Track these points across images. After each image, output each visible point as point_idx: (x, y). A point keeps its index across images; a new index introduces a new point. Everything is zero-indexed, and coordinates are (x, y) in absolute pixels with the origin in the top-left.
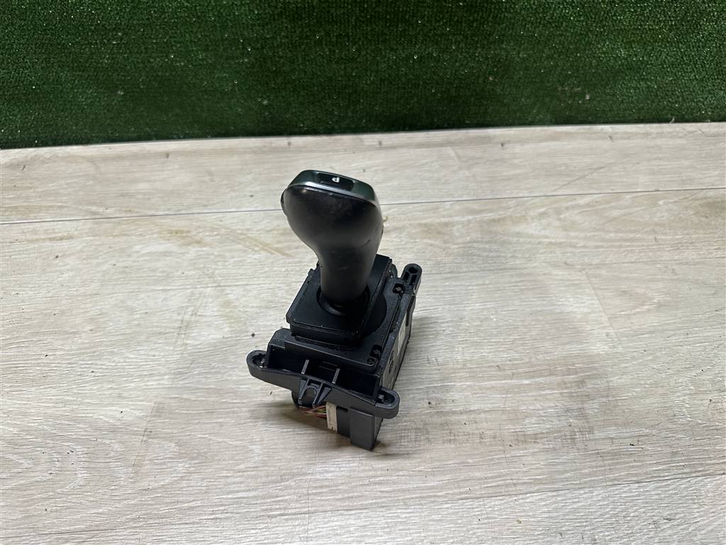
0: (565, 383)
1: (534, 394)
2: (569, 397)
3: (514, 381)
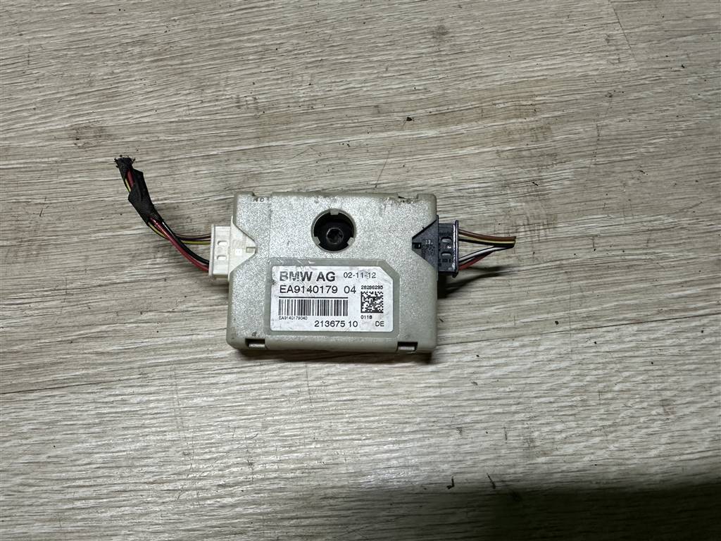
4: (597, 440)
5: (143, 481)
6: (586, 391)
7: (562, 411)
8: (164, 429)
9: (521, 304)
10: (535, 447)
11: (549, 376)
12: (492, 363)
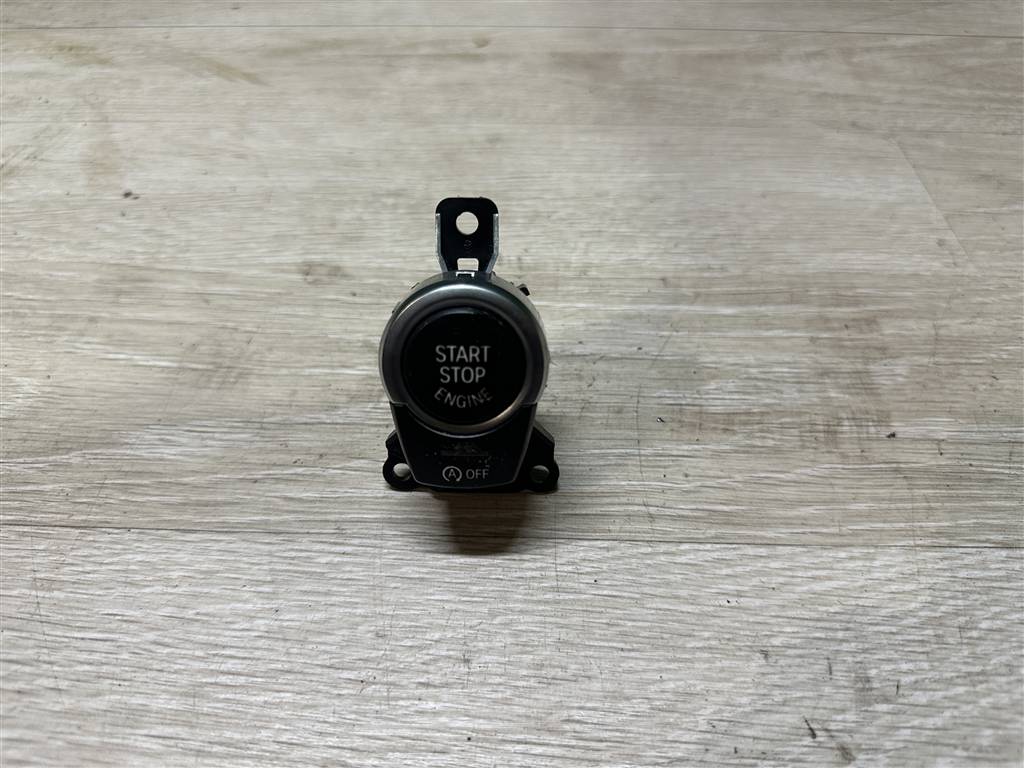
0: (827, 320)
1: (742, 334)
2: (832, 347)
3: (698, 308)
4: (961, 690)
5: (316, 662)
6: (941, 625)
7: (909, 646)
8: (357, 600)
9: (847, 507)
10: (871, 689)
11: (889, 599)
12: (809, 574)
